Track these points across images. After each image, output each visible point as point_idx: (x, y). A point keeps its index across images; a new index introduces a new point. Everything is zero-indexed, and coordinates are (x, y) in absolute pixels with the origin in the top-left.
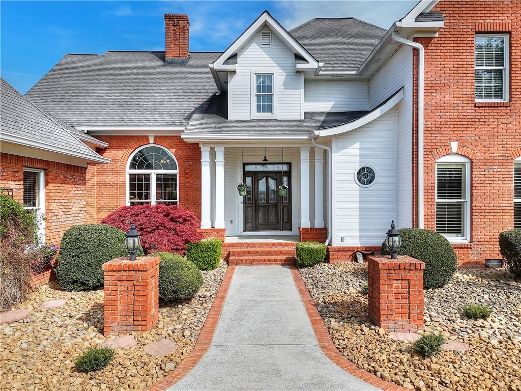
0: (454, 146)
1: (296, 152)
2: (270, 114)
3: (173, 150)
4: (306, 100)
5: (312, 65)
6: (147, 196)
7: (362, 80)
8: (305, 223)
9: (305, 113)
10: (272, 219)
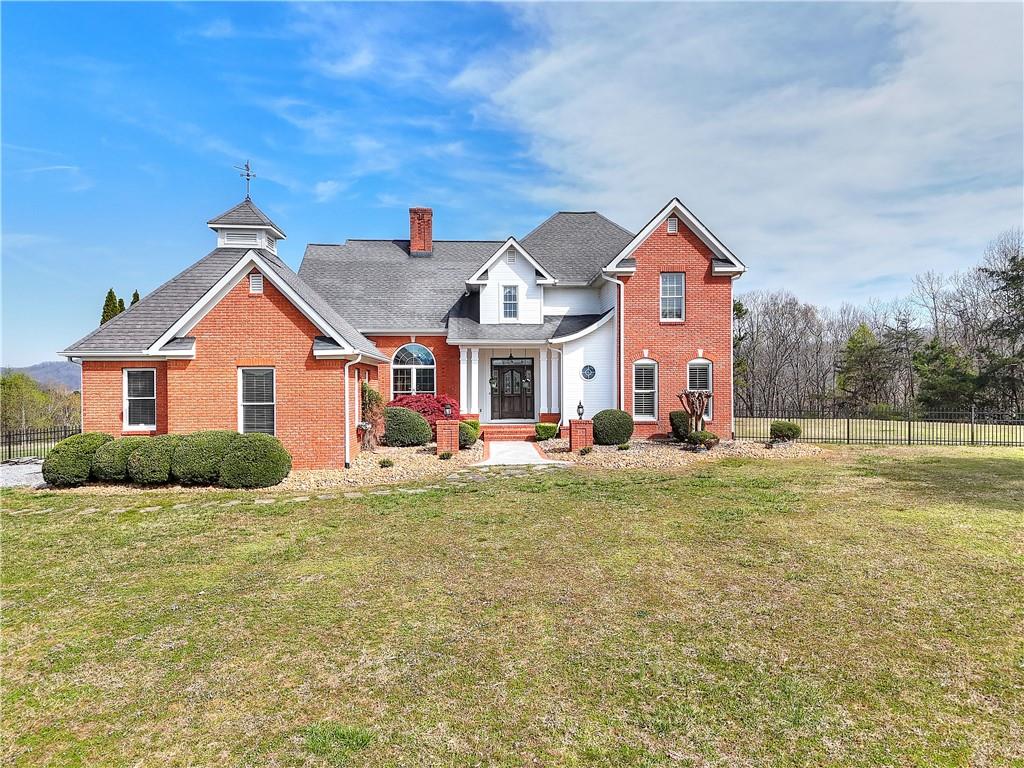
0: (646, 353)
1: (537, 352)
2: (515, 319)
3: (432, 348)
4: (545, 304)
5: (550, 280)
6: (408, 387)
7: (594, 288)
8: (544, 409)
9: (545, 316)
10: (517, 408)
